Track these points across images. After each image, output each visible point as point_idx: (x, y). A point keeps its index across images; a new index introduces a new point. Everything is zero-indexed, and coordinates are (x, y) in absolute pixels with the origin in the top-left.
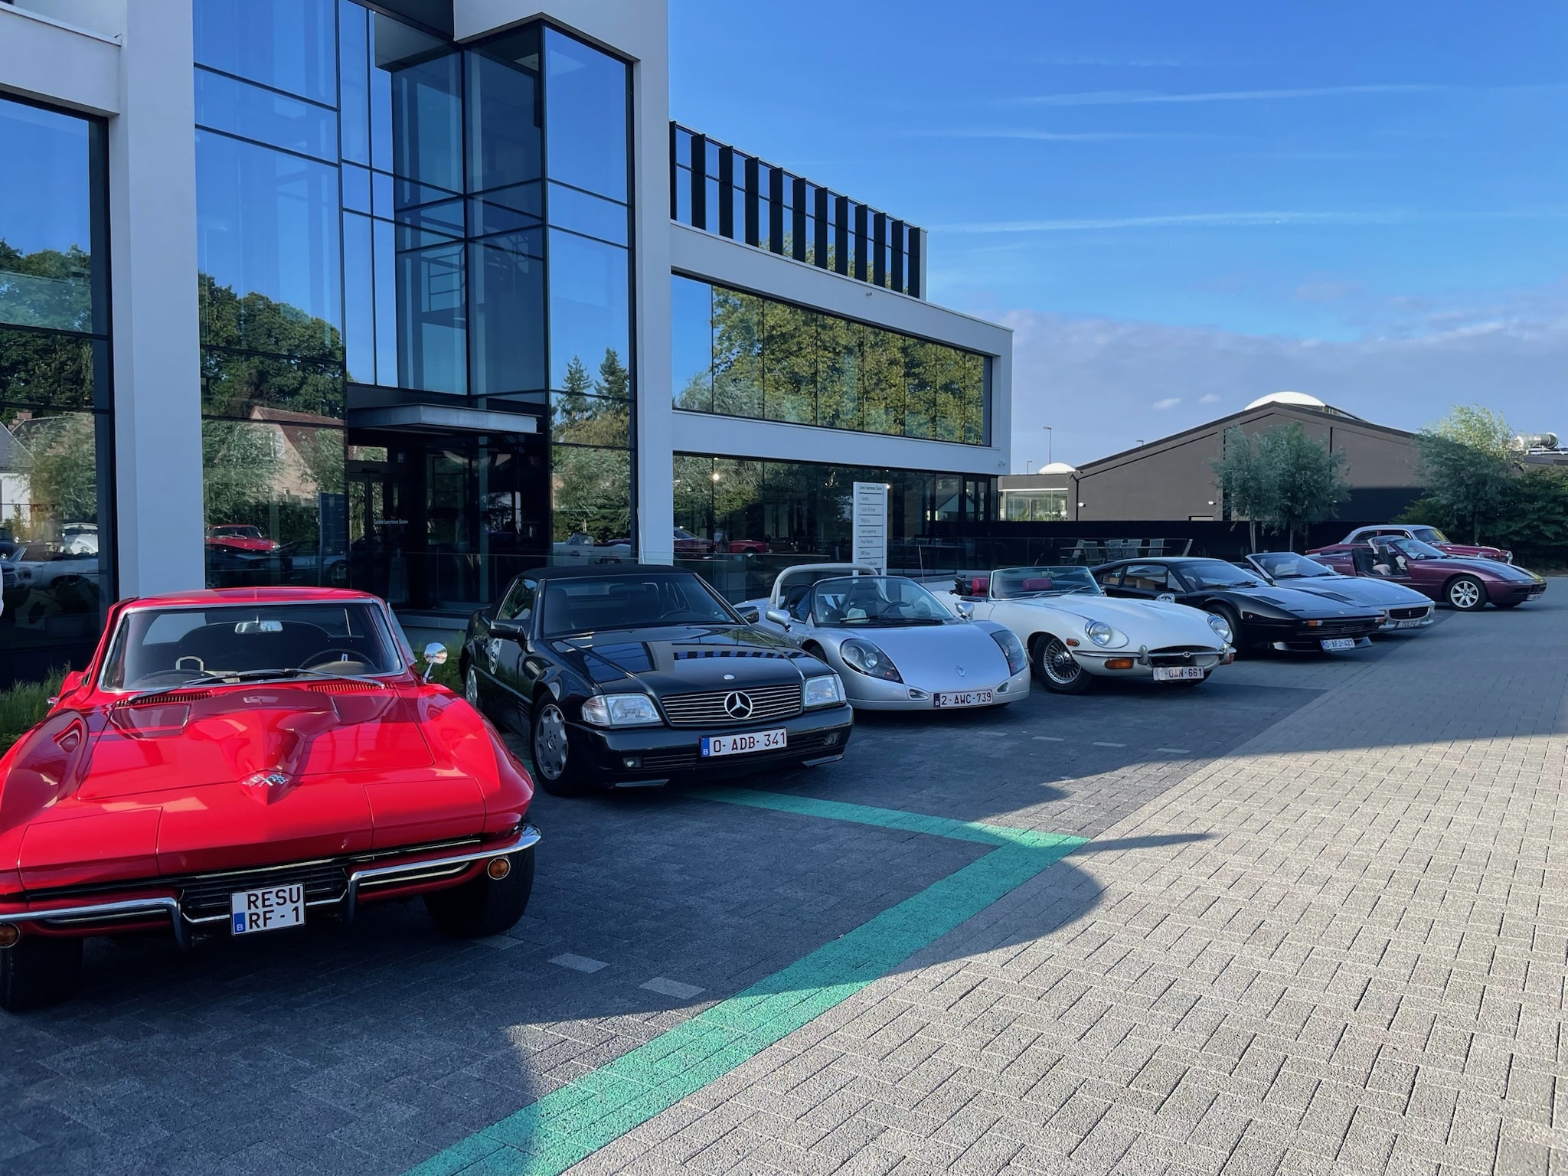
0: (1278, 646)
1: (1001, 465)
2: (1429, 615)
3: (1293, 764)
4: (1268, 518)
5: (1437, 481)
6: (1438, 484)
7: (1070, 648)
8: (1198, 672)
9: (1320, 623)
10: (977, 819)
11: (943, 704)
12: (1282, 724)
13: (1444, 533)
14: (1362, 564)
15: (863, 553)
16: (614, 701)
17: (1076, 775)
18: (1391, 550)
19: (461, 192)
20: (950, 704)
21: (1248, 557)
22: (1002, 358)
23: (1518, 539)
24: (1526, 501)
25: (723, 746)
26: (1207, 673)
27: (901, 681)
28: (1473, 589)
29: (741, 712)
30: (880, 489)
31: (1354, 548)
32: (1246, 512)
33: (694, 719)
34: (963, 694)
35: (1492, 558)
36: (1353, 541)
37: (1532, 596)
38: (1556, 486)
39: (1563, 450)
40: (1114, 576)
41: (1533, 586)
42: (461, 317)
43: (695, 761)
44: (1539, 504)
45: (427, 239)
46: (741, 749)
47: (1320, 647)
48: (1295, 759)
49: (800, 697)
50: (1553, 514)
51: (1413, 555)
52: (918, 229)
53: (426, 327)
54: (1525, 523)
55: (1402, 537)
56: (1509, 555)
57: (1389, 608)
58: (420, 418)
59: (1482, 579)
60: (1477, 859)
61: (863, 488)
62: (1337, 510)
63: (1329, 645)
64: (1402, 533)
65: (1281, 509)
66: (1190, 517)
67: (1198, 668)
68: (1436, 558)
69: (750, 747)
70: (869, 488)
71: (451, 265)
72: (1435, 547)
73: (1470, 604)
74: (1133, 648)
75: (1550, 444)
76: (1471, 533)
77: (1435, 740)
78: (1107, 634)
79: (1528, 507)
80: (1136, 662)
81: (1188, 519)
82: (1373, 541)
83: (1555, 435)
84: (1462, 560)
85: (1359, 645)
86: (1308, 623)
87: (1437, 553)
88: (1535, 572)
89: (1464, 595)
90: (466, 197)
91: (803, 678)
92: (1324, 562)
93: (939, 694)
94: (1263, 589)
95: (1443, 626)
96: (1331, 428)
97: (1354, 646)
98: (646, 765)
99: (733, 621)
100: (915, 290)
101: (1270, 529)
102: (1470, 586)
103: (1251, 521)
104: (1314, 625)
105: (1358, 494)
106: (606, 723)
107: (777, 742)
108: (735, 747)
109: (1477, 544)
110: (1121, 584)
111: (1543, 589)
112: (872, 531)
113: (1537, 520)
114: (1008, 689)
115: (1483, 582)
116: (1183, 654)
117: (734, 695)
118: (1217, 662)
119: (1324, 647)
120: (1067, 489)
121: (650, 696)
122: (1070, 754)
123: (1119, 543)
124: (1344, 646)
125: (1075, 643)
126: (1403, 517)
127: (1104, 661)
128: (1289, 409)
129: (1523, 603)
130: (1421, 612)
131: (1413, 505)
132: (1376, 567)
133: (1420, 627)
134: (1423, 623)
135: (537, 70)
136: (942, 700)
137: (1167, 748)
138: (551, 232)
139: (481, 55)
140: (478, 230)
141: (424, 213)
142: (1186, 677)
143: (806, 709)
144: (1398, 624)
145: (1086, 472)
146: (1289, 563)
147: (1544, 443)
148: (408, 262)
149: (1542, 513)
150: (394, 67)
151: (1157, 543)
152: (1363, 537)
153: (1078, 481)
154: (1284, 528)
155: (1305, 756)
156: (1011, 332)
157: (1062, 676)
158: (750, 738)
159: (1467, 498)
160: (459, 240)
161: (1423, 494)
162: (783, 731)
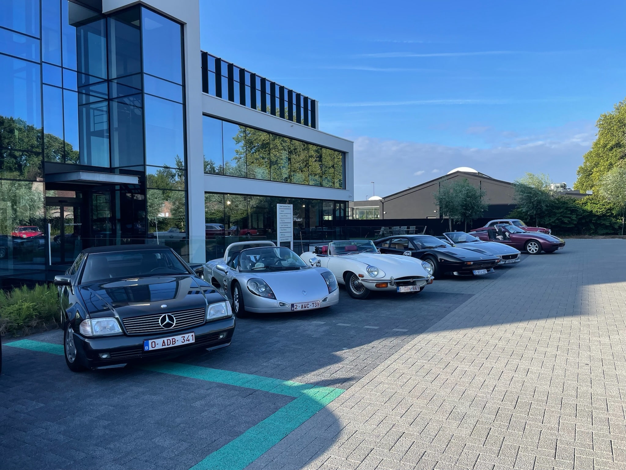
0: (455, 273)
1: (350, 197)
2: (518, 258)
3: (455, 337)
4: (456, 217)
5: (521, 202)
6: (522, 203)
7: (360, 278)
8: (417, 288)
9: (472, 263)
10: (291, 378)
11: (296, 309)
12: (452, 313)
13: (524, 222)
14: (491, 236)
15: (282, 235)
16: (96, 322)
17: (350, 346)
18: (503, 230)
19: (106, 79)
20: (299, 309)
21: (444, 234)
22: (349, 153)
23: (554, 224)
24: (556, 209)
25: (157, 344)
26: (422, 288)
27: (275, 299)
28: (536, 245)
29: (168, 325)
30: (290, 207)
31: (488, 229)
32: (447, 215)
33: (142, 330)
34: (305, 304)
35: (543, 232)
36: (489, 226)
37: (559, 248)
38: (567, 203)
39: (569, 189)
40: (387, 243)
41: (560, 244)
42: (107, 133)
43: (142, 353)
44: (562, 210)
45: (92, 99)
46: (168, 345)
47: (473, 274)
48: (456, 333)
49: (204, 314)
50: (566, 214)
51: (512, 232)
52: (314, 101)
53: (93, 138)
54: (556, 218)
55: (508, 224)
56: (550, 231)
57: (501, 255)
58: (80, 177)
59: (540, 241)
60: (542, 397)
61: (281, 206)
62: (483, 214)
63: (477, 272)
64: (507, 222)
65: (461, 214)
66: (427, 217)
67: (417, 286)
68: (521, 233)
69: (173, 344)
70: (284, 207)
71: (102, 111)
72: (520, 228)
73: (535, 252)
74: (388, 278)
75: (564, 187)
76: (535, 222)
77: (521, 320)
78: (376, 271)
79: (557, 211)
80: (389, 284)
81: (426, 218)
82: (497, 226)
83: (565, 183)
84: (531, 233)
85: (489, 272)
86: (467, 263)
87: (522, 231)
88: (560, 238)
89: (532, 248)
90: (108, 81)
91: (207, 305)
92: (475, 235)
93: (294, 304)
94: (449, 249)
95: (524, 261)
96: (481, 181)
97: (487, 273)
98: (113, 357)
99: (187, 272)
100: (314, 125)
101: (457, 221)
102: (535, 244)
103: (450, 218)
104: (470, 264)
105: (491, 207)
106: (90, 334)
107: (189, 340)
108: (164, 344)
109: (537, 226)
110: (389, 247)
111: (564, 245)
112: (286, 225)
113: (560, 216)
114: (327, 300)
115: (540, 242)
116: (410, 280)
117: (165, 316)
118: (425, 283)
119: (474, 274)
120: (379, 206)
121: (117, 319)
122: (351, 333)
123: (397, 228)
124: (483, 273)
125: (362, 276)
126: (508, 216)
127: (375, 284)
128: (464, 174)
129: (556, 251)
130: (515, 256)
131: (512, 211)
132: (498, 237)
133: (515, 263)
134: (516, 261)
135: (139, 25)
136: (295, 307)
137: (398, 328)
138: (145, 96)
139: (115, 19)
140: (115, 95)
141: (91, 88)
142: (412, 290)
143: (207, 321)
144: (505, 262)
145: (386, 199)
146: (461, 236)
147: (562, 187)
148: (84, 110)
149: (562, 214)
150: (77, 24)
151: (413, 228)
152: (492, 224)
153: (383, 203)
154: (463, 221)
155: (461, 332)
156: (353, 142)
157: (358, 291)
158: (172, 339)
159: (533, 208)
160: (106, 100)
161: (516, 207)
162: (193, 334)
